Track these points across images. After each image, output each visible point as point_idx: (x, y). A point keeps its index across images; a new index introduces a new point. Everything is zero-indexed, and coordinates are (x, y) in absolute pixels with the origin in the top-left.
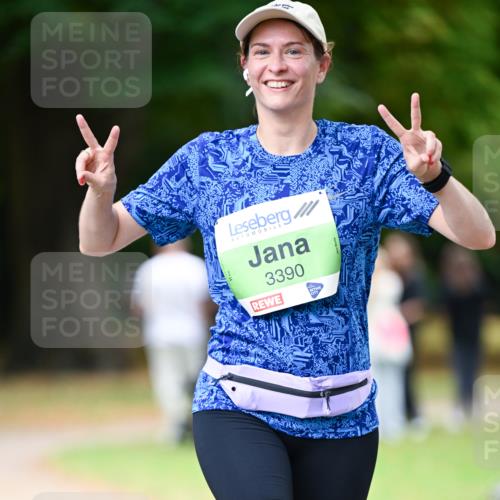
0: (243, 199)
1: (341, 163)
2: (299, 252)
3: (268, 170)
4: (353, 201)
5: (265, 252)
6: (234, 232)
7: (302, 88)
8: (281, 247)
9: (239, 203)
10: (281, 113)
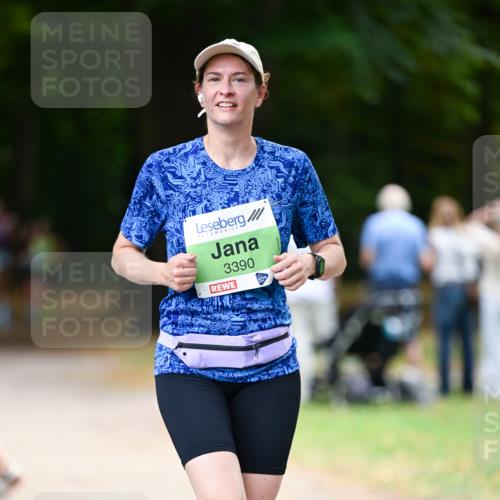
0: (202, 205)
1: (278, 177)
2: (251, 249)
3: (220, 180)
4: (286, 208)
5: (225, 247)
6: (201, 230)
7: (243, 112)
8: (237, 245)
9: (199, 208)
10: (228, 127)
